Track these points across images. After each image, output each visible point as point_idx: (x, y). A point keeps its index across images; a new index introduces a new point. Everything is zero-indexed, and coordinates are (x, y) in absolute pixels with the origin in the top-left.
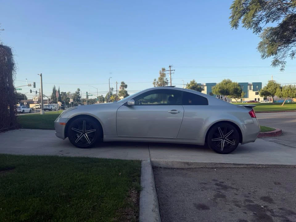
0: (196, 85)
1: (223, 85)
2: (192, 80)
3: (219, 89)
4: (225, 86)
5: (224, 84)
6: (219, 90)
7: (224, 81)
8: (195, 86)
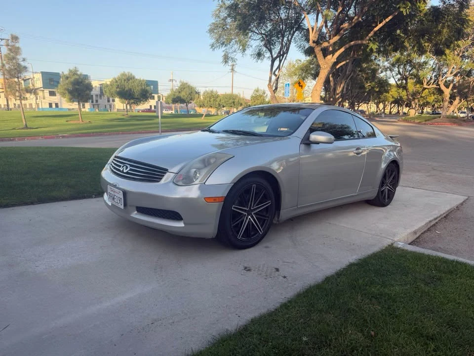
0: (82, 77)
1: (123, 81)
2: (72, 68)
3: (117, 88)
4: (126, 84)
5: (125, 80)
6: (118, 90)
7: (123, 75)
8: (80, 80)
